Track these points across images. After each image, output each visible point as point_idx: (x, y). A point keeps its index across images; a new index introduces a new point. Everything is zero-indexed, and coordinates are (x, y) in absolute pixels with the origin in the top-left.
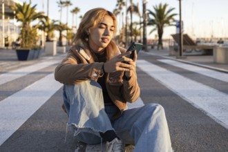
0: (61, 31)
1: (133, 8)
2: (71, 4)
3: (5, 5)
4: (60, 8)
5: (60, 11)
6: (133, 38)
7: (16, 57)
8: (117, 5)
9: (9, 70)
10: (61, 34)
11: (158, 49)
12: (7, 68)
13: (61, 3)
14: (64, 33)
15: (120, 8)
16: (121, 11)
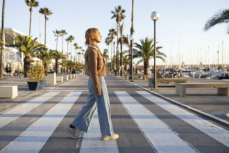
0: (57, 59)
1: (123, 39)
2: (66, 34)
3: (6, 34)
4: (56, 38)
5: (56, 40)
6: (123, 66)
7: (28, 87)
8: (109, 34)
9: (29, 99)
10: (57, 62)
11: (144, 79)
12: (27, 97)
13: (57, 32)
14: (60, 61)
15: (112, 38)
16: (113, 41)
